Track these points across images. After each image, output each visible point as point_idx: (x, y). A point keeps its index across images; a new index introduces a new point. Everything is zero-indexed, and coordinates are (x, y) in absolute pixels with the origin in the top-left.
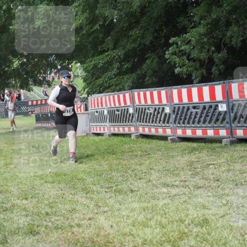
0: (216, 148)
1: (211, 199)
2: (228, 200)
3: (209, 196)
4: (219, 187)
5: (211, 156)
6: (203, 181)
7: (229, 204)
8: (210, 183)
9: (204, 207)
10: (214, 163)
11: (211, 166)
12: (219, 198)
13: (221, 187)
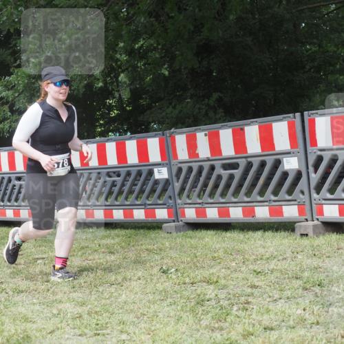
0: (48, 236)
1: (37, 307)
2: (61, 310)
3: (34, 304)
4: (48, 290)
5: (40, 246)
6: (28, 283)
7: (62, 314)
8: (35, 284)
9: (26, 320)
10: (44, 256)
11: (39, 261)
12: (48, 306)
13: (51, 290)
